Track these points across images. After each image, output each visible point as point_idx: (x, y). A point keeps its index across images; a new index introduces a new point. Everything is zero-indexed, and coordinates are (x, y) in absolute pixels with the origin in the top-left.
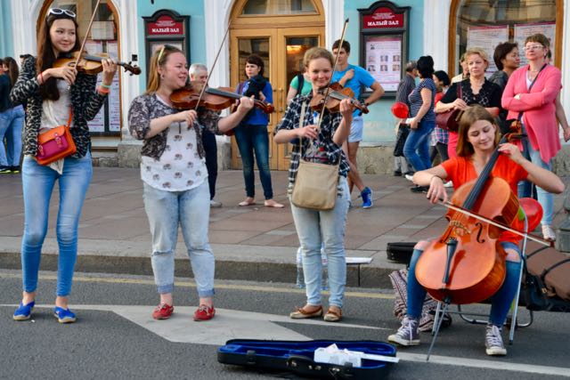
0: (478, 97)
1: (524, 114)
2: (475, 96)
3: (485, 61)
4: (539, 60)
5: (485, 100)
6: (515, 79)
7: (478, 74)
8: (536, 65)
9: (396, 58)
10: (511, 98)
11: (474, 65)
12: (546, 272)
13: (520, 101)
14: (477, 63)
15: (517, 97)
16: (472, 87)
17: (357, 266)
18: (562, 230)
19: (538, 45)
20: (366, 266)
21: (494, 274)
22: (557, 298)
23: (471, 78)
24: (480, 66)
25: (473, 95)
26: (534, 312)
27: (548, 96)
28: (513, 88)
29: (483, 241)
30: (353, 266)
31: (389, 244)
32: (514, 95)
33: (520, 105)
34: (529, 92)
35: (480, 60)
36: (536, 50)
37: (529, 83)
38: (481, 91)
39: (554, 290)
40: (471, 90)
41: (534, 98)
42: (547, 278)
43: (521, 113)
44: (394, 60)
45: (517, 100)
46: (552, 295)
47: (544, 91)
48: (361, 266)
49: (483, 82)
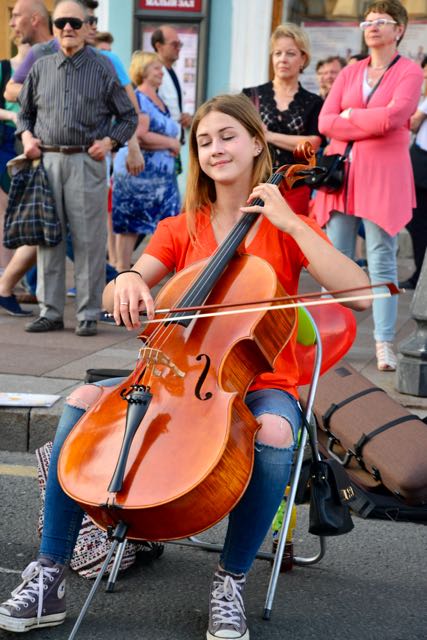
0: (287, 115)
1: (355, 144)
2: (283, 114)
3: (303, 53)
4: (387, 47)
5: (298, 123)
6: (345, 83)
7: (287, 74)
8: (381, 57)
9: (190, 62)
10: (334, 116)
11: (282, 57)
12: (366, 440)
13: (351, 121)
14: (289, 53)
15: (345, 115)
16: (276, 98)
17: (24, 412)
18: (406, 355)
19: (387, 19)
20: (42, 412)
21: (222, 474)
22: (382, 490)
23: (276, 82)
24: (291, 60)
25: (277, 112)
26: (329, 539)
27: (396, 114)
28: (341, 100)
29: (209, 395)
30: (19, 411)
31: (88, 371)
32: (341, 111)
33: (349, 129)
34: (365, 106)
35: (294, 49)
36: (382, 28)
37: (367, 90)
38: (291, 105)
39: (378, 476)
40: (274, 103)
41: (373, 118)
42: (368, 451)
43: (350, 144)
44: (187, 66)
45: (344, 120)
46: (374, 484)
47: (392, 104)
48: (33, 412)
49: (296, 91)
